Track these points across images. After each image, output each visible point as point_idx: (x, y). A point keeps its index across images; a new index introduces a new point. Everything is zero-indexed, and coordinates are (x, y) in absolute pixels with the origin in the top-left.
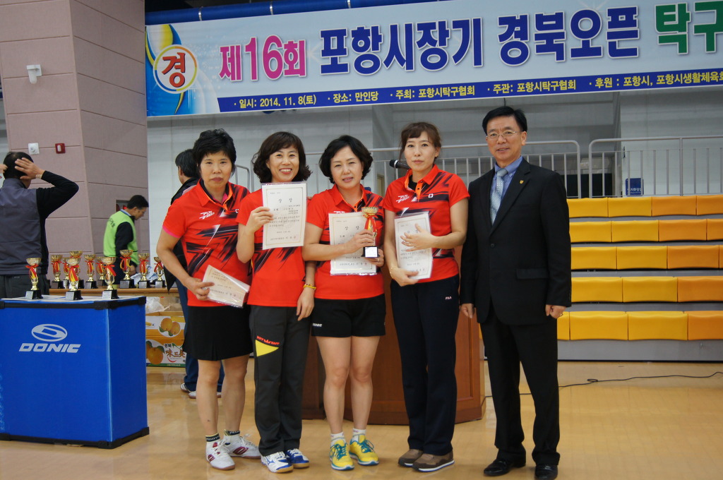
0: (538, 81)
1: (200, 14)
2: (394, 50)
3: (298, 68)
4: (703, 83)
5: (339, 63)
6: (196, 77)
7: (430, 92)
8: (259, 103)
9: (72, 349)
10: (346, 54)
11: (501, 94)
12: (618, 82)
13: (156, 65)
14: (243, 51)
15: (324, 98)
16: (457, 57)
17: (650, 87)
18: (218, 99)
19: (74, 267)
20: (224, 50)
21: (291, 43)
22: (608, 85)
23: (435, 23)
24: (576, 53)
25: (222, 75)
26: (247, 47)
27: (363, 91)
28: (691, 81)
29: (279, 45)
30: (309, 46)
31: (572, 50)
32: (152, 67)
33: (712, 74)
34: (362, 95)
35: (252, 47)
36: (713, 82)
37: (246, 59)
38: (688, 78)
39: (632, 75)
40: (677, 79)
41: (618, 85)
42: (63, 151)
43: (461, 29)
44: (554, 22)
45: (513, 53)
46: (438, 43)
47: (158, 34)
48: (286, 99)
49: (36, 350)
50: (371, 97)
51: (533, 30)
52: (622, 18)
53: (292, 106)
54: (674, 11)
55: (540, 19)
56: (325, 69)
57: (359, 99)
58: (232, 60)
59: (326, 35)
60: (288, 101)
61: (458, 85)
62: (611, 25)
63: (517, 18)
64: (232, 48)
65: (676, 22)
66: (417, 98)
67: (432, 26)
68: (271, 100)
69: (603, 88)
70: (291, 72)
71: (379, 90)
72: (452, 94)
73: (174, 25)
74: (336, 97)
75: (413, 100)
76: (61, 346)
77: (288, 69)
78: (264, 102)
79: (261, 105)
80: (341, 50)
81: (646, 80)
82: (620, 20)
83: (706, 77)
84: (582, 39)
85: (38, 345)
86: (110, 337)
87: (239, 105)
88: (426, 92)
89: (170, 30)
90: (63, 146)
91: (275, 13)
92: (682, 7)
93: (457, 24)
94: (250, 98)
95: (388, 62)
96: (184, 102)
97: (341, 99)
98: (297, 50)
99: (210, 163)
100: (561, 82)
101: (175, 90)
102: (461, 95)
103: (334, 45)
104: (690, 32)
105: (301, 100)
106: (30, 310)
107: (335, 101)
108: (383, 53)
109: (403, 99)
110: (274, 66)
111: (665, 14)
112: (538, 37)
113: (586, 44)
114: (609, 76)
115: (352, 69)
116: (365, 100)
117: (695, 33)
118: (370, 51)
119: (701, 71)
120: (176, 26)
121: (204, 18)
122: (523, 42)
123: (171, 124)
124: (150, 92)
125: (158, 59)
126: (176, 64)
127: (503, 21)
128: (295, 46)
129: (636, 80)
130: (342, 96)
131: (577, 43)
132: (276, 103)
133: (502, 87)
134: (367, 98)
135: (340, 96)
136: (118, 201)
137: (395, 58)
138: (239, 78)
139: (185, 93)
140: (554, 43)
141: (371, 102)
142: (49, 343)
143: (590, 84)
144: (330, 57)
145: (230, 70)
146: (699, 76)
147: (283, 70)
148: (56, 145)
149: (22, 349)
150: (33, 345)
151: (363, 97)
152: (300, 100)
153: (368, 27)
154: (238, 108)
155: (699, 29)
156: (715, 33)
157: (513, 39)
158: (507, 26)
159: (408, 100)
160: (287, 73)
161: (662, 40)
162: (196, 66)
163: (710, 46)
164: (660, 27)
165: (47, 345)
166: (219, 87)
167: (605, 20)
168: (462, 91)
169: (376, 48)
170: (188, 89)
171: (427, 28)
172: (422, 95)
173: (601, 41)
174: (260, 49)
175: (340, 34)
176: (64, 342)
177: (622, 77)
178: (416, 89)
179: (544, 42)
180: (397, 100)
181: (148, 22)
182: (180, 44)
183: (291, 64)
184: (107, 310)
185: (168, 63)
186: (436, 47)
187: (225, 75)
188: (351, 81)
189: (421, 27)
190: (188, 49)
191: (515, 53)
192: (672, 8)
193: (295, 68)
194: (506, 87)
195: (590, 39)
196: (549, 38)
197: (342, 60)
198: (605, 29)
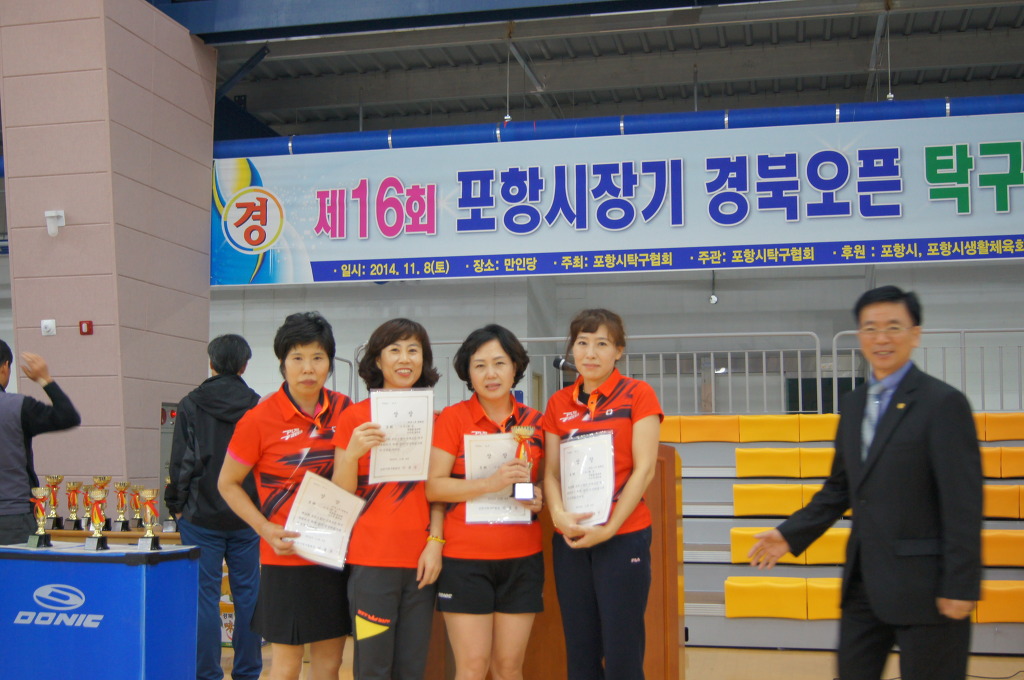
0: (762, 247)
1: (290, 145)
2: (560, 200)
3: (425, 222)
4: (993, 255)
5: (482, 217)
6: (282, 231)
7: (610, 260)
8: (368, 270)
9: (91, 621)
10: (492, 205)
11: (709, 264)
12: (873, 252)
13: (226, 215)
14: (349, 198)
15: (460, 265)
16: (649, 213)
17: (918, 259)
18: (313, 264)
19: (99, 502)
20: (322, 195)
21: (416, 188)
22: (859, 255)
23: (617, 165)
24: (813, 210)
25: (318, 229)
26: (354, 191)
27: (515, 256)
28: (975, 252)
29: (400, 190)
30: (441, 192)
31: (809, 205)
32: (220, 217)
33: (1004, 242)
34: (513, 263)
35: (361, 192)
36: (1006, 254)
37: (353, 209)
38: (971, 248)
39: (892, 242)
40: (956, 248)
41: (873, 255)
42: (90, 332)
43: (654, 174)
44: (784, 167)
45: (727, 206)
46: (621, 192)
47: (231, 171)
48: (406, 266)
49: (38, 622)
50: (526, 266)
51: (754, 176)
52: (879, 163)
53: (415, 276)
54: (951, 154)
55: (764, 162)
56: (463, 225)
57: (510, 267)
58: (332, 209)
59: (466, 178)
60: (410, 268)
61: (649, 251)
62: (863, 173)
63: (732, 161)
64: (334, 192)
65: (954, 170)
66: (591, 268)
67: (614, 168)
68: (386, 266)
69: (852, 260)
70: (415, 227)
71: (537, 256)
72: (640, 264)
73: (251, 159)
74: (477, 264)
75: (585, 270)
76: (74, 616)
77: (410, 223)
78: (375, 269)
79: (372, 273)
80: (486, 200)
81: (913, 250)
82: (875, 165)
83: (997, 247)
84: (822, 191)
85: (41, 615)
86: (147, 605)
87: (340, 272)
88: (604, 259)
89: (248, 166)
90: (90, 325)
91: (394, 146)
92: (962, 150)
93: (648, 167)
94: (356, 262)
95: (551, 217)
96: (264, 266)
97: (484, 267)
98: (425, 197)
99: (298, 359)
100: (794, 249)
101: (252, 250)
102: (653, 264)
103: (476, 192)
104: (973, 184)
105: (428, 267)
106: (33, 562)
107: (476, 270)
108: (544, 205)
109: (571, 269)
110: (391, 219)
111: (938, 158)
112: (761, 187)
113: (828, 197)
114: (860, 243)
115: (501, 228)
116: (518, 269)
117: (981, 185)
118: (526, 202)
119: (990, 239)
120: (256, 161)
121: (296, 151)
122: (741, 193)
123: (244, 295)
124: (216, 251)
125: (230, 206)
126: (255, 213)
127: (712, 164)
128: (423, 191)
129: (899, 250)
130: (486, 262)
131: (816, 196)
132: (393, 271)
133: (710, 255)
134: (521, 266)
135: (482, 263)
136: (163, 404)
137: (561, 211)
138: (341, 234)
139: (265, 254)
140: (784, 195)
141: (527, 272)
142: (58, 613)
143: (835, 253)
144: (470, 208)
145: (329, 223)
146: (987, 244)
147: (404, 225)
148: (81, 323)
149: (18, 620)
150: (34, 614)
151: (515, 265)
152: (426, 268)
153: (524, 167)
154: (339, 276)
155: (985, 180)
156: (1008, 186)
157: (726, 188)
158: (718, 170)
159: (578, 270)
160: (409, 228)
161: (935, 194)
162: (282, 216)
163: (1002, 204)
164: (932, 176)
165: (54, 614)
166: (313, 247)
167: (855, 165)
168: (655, 259)
169: (534, 197)
170: (270, 248)
171: (606, 171)
172: (598, 263)
173: (849, 194)
174: (372, 196)
175: (486, 177)
176: (79, 611)
177: (879, 244)
178: (590, 256)
179: (769, 194)
180: (563, 270)
181: (217, 155)
182: (261, 185)
183: (415, 217)
184: (144, 567)
185: (243, 211)
186: (619, 198)
187: (323, 229)
188: (499, 242)
189: (597, 169)
190: (272, 193)
191: (729, 208)
192: (947, 151)
193: (420, 223)
194: (717, 256)
195: (834, 191)
196: (777, 188)
197: (486, 213)
198: (855, 178)
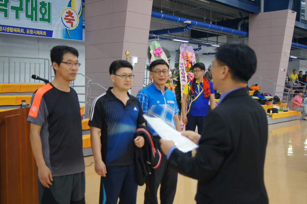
38: (8, 29)
40: (3, 29)
65: (3, 2)
83: (15, 30)
104: (9, 8)
119: (13, 27)
155: (12, 8)
156: (19, 11)
163: (17, 17)
